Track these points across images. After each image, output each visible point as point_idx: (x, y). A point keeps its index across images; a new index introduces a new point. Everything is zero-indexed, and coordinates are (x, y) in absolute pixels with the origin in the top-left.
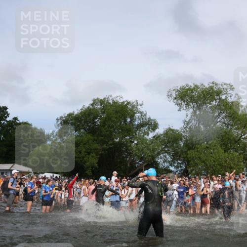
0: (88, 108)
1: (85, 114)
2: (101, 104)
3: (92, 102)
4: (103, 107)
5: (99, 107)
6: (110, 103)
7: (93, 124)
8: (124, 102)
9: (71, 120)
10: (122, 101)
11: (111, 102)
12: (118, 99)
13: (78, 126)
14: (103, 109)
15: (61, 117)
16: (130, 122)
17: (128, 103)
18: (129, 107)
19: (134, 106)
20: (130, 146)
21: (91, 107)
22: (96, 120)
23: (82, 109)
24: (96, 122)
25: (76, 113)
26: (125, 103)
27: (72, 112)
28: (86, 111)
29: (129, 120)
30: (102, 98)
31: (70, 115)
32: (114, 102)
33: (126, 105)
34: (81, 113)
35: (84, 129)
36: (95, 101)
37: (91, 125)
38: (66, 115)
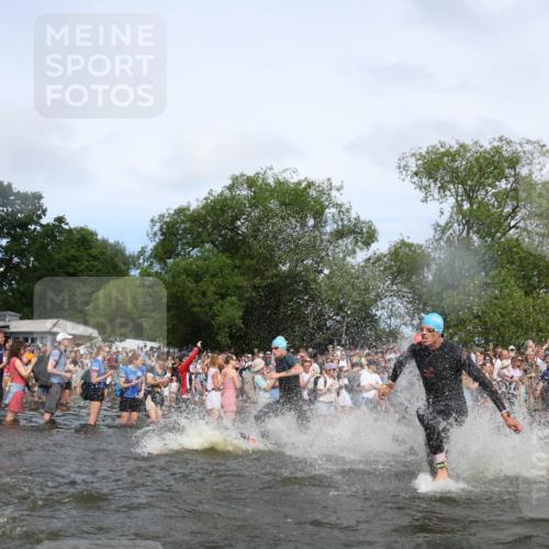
0: (221, 194)
1: (213, 208)
2: (250, 187)
3: (228, 182)
4: (255, 192)
5: (244, 193)
6: (268, 185)
7: (232, 230)
8: (299, 183)
9: (183, 222)
10: (295, 179)
11: (271, 181)
12: (287, 175)
13: (199, 235)
14: (254, 198)
15: (162, 216)
16: (315, 226)
17: (310, 185)
18: (313, 193)
19: (322, 192)
20: (315, 280)
21: (227, 193)
22: (239, 223)
23: (206, 199)
24: (238, 228)
25: (194, 206)
26: (304, 185)
27: (185, 204)
28: (216, 202)
29: (311, 222)
30: (251, 173)
31: (180, 211)
32: (279, 183)
33: (305, 189)
34: (205, 207)
35: (213, 243)
36: (235, 179)
37: (226, 234)
38: (172, 212)
